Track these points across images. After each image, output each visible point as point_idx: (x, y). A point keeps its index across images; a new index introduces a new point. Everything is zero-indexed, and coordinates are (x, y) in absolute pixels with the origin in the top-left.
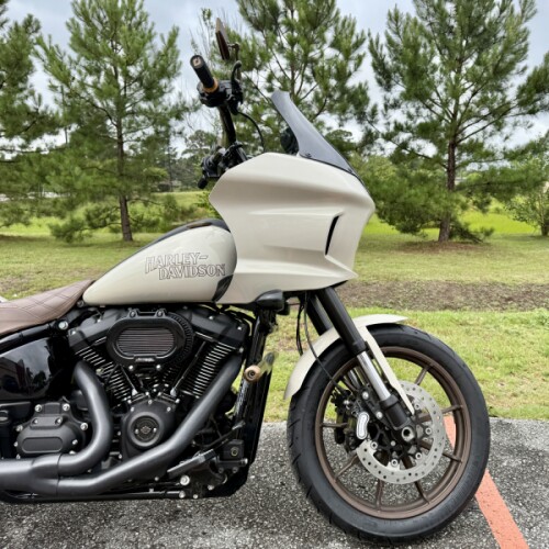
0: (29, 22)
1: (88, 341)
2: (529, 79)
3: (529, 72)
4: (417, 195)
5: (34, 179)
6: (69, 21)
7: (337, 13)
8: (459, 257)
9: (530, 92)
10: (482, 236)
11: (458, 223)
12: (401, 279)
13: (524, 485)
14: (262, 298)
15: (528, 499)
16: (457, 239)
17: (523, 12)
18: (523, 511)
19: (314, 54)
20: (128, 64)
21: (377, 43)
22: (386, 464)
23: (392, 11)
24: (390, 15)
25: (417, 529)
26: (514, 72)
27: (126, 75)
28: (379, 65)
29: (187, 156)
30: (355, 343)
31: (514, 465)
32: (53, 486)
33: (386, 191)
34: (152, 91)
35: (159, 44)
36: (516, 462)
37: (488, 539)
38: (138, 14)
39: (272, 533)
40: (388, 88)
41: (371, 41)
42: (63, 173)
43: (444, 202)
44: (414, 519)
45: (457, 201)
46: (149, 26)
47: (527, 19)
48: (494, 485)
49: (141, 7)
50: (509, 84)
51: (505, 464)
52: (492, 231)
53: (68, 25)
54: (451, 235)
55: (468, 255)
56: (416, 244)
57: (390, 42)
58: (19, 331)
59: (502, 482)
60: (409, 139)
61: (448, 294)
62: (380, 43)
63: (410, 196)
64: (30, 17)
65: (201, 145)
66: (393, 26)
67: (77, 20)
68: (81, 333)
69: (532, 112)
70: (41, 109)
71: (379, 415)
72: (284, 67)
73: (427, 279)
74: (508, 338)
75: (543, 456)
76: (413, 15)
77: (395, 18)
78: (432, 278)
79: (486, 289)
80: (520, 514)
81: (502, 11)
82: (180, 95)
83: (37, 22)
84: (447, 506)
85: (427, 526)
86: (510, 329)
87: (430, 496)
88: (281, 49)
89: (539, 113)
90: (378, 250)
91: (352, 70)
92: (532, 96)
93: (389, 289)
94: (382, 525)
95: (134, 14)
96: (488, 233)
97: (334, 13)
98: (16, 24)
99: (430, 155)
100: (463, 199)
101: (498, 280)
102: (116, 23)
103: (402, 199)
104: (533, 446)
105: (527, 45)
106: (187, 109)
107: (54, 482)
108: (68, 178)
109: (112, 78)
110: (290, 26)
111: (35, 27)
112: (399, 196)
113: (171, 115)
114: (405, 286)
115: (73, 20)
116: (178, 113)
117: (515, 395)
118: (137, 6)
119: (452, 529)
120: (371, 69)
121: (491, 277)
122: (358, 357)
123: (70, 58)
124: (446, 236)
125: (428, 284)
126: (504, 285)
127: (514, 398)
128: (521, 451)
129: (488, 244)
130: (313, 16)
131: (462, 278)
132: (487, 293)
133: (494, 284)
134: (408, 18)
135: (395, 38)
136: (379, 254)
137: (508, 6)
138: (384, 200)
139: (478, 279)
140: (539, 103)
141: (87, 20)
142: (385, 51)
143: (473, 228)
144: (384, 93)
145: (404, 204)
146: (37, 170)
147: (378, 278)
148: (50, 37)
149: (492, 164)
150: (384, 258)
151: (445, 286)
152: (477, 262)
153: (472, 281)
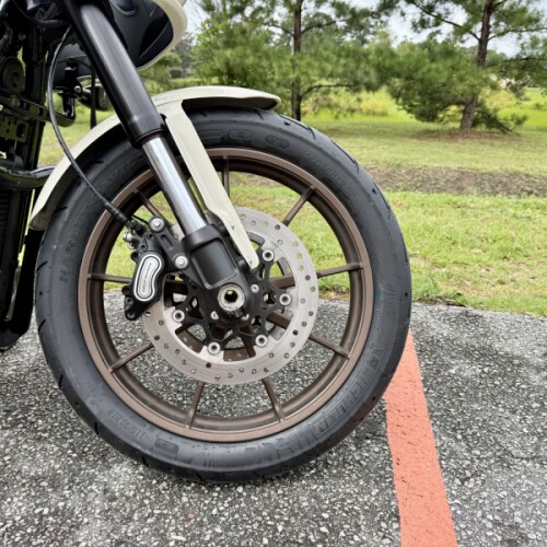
4: (439, 71)
8: (481, 147)
10: (512, 125)
11: (485, 107)
12: (404, 164)
13: (476, 406)
15: (475, 428)
16: (482, 128)
18: (461, 448)
22: (198, 350)
25: (250, 463)
31: (468, 373)
33: (401, 64)
36: (470, 370)
37: (382, 490)
39: (40, 439)
43: (471, 80)
44: (250, 445)
45: (486, 81)
48: (425, 401)
51: (453, 371)
52: (525, 118)
54: (475, 123)
55: (492, 145)
56: (433, 132)
59: (440, 397)
61: (459, 184)
63: (429, 71)
73: (436, 165)
74: (514, 221)
75: (519, 365)
78: (442, 165)
79: (505, 180)
80: (453, 453)
84: (310, 430)
85: (270, 459)
86: (519, 213)
87: (286, 409)
90: (387, 137)
93: (388, 175)
94: (187, 449)
96: (519, 122)
99: (461, 24)
100: (494, 78)
101: (522, 170)
103: (419, 75)
104: (508, 349)
112: (417, 70)
114: (408, 173)
117: (502, 283)
119: (326, 465)
121: (513, 166)
124: (470, 123)
125: (435, 171)
126: (527, 176)
127: (499, 287)
128: (485, 354)
129: (518, 135)
131: (479, 166)
132: (505, 185)
133: (516, 174)
136: (387, 140)
138: (399, 76)
139: (497, 168)
143: (503, 114)
145: (422, 80)
147: (377, 163)
149: (534, 34)
150: (392, 145)
151: (457, 175)
152: (501, 152)
153: (491, 170)
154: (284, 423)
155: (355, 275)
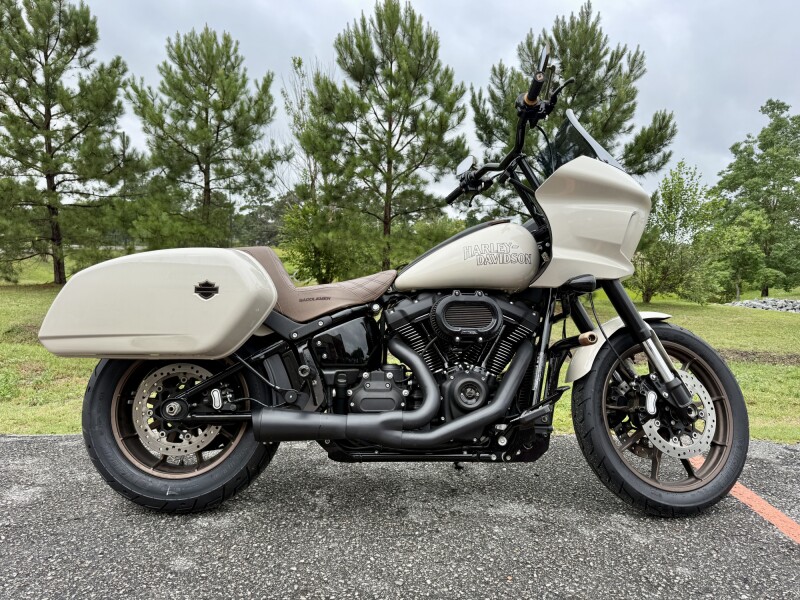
0: (116, 64)
1: (408, 318)
2: (637, 139)
3: (637, 131)
5: (115, 223)
6: (161, 65)
7: (439, 66)
9: (639, 152)
14: (573, 282)
17: (631, 71)
19: (416, 106)
20: (223, 108)
21: (480, 98)
22: (668, 440)
23: (497, 67)
24: (494, 69)
26: (621, 131)
27: (220, 119)
28: (481, 120)
29: (245, 213)
30: (642, 330)
32: (398, 438)
34: (243, 137)
35: (253, 91)
38: (233, 58)
40: (489, 143)
41: (474, 96)
42: (151, 218)
46: (241, 71)
47: (635, 78)
49: (236, 51)
50: (615, 142)
53: (159, 68)
57: (493, 96)
58: (350, 307)
60: (510, 196)
62: (483, 97)
64: (119, 58)
65: (261, 202)
66: (497, 80)
67: (170, 63)
68: (402, 312)
69: (640, 173)
70: (129, 151)
71: (665, 394)
72: (381, 117)
76: (518, 69)
77: (500, 72)
81: (609, 70)
82: (273, 143)
83: (124, 64)
88: (380, 101)
89: (647, 174)
91: (455, 123)
92: (641, 156)
94: (667, 496)
95: (228, 58)
97: (436, 64)
98: (102, 66)
102: (212, 67)
105: (634, 105)
106: (278, 158)
107: (398, 434)
108: (156, 223)
109: (203, 123)
110: (389, 76)
111: (121, 69)
113: (263, 162)
115: (165, 64)
116: (270, 161)
118: (232, 50)
120: (473, 124)
122: (644, 343)
123: (161, 100)
130: (415, 67)
134: (513, 74)
135: (498, 93)
137: (616, 64)
140: (647, 163)
141: (181, 63)
142: (488, 106)
144: (485, 148)
146: (120, 214)
148: (142, 79)
154: (704, 482)
155: (718, 404)
